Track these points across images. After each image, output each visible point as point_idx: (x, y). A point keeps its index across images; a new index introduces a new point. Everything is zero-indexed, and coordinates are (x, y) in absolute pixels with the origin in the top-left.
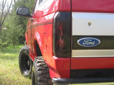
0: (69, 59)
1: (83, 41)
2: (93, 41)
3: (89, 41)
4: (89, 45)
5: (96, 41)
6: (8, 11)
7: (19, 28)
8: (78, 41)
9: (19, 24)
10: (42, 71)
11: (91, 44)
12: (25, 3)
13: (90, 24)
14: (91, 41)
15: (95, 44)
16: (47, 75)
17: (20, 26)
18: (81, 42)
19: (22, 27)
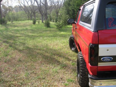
0: (97, 67)
1: (104, 59)
2: (109, 58)
3: (107, 59)
4: (107, 60)
5: (111, 59)
6: (61, 5)
7: (67, 16)
8: (102, 59)
9: (67, 14)
10: (82, 62)
11: (108, 60)
12: (70, 2)
13: (108, 50)
14: (108, 59)
15: (110, 60)
16: (84, 64)
17: (68, 15)
18: (103, 59)
19: (68, 16)
